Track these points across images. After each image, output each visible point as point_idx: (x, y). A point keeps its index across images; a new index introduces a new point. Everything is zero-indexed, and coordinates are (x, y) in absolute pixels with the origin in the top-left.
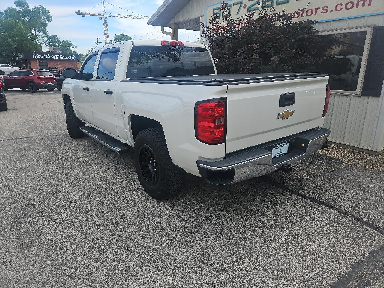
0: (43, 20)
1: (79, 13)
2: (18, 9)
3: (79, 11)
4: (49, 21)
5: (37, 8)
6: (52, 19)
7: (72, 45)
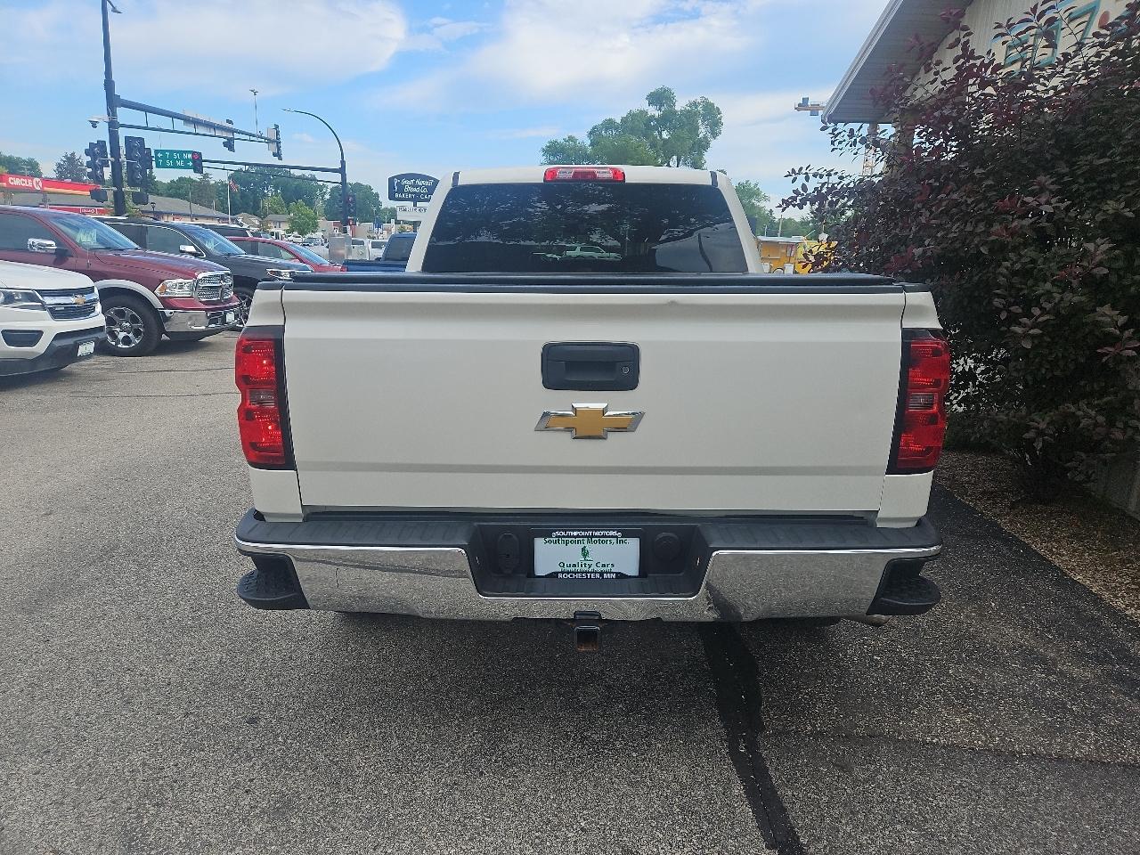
0: (702, 131)
1: (803, 105)
2: (653, 111)
3: (805, 100)
4: (715, 135)
5: (695, 104)
6: (723, 129)
7: (759, 195)
